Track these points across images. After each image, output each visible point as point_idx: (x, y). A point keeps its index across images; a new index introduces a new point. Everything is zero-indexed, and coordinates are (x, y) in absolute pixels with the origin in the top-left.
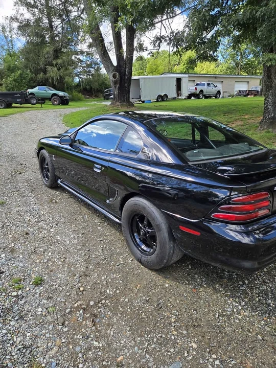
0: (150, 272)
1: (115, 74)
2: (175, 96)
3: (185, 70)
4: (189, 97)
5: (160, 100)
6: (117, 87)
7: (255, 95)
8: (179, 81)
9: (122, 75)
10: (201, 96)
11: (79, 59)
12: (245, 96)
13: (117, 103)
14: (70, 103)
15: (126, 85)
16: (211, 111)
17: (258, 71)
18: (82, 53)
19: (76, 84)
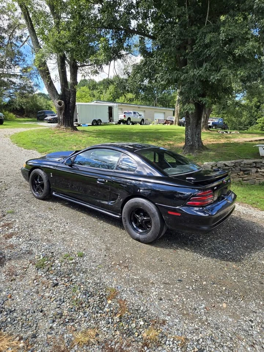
0: (146, 245)
1: (60, 102)
2: (108, 121)
3: (111, 98)
4: (119, 122)
5: (95, 124)
6: (62, 113)
7: (171, 124)
8: (110, 108)
9: (67, 103)
10: (129, 122)
11: (11, 81)
12: (163, 124)
13: (62, 127)
14: (4, 123)
15: (70, 112)
16: (143, 137)
17: (171, 104)
18: (15, 75)
19: (6, 104)
